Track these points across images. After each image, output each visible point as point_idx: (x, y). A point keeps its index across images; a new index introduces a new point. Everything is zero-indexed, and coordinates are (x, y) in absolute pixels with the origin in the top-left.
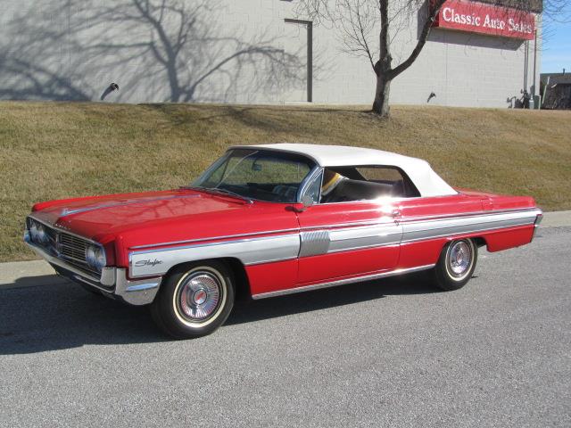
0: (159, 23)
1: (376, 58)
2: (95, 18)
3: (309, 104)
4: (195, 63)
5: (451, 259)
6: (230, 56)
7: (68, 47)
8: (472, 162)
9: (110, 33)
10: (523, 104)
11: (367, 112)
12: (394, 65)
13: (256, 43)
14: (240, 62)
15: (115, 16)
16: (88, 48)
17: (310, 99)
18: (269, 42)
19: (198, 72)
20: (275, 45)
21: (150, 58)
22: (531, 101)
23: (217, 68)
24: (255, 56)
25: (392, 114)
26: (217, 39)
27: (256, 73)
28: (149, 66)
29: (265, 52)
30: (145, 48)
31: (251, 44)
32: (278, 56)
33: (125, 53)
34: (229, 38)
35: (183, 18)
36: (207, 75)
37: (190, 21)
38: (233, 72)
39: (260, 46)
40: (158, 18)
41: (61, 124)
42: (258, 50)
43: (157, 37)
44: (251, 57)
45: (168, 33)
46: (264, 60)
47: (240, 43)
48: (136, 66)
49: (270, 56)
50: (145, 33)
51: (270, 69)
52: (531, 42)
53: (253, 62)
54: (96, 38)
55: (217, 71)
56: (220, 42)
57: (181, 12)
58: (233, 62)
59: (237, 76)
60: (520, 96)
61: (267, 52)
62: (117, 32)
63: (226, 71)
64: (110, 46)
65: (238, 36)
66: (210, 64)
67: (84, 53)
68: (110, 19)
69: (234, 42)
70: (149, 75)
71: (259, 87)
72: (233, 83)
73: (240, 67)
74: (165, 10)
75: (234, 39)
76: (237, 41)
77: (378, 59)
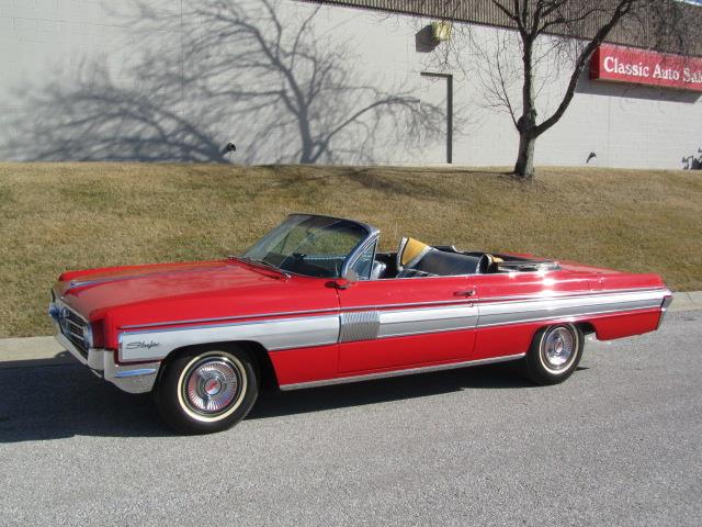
0: (290, 70)
1: (519, 114)
2: (222, 64)
3: (449, 165)
5: (547, 348)
6: (367, 106)
8: (624, 231)
9: (240, 81)
11: (507, 174)
12: (538, 122)
13: (395, 93)
17: (449, 161)
18: (410, 92)
19: (334, 123)
20: (416, 95)
21: (282, 106)
23: (354, 118)
24: (394, 107)
25: (537, 176)
27: (396, 124)
28: (280, 116)
29: (405, 103)
30: (276, 97)
31: (390, 93)
33: (257, 101)
34: (367, 87)
35: (315, 66)
36: (343, 126)
38: (371, 123)
39: (399, 96)
40: (288, 67)
42: (398, 101)
44: (389, 108)
45: (299, 82)
46: (404, 112)
47: (378, 93)
48: (268, 113)
50: (275, 81)
51: (410, 121)
53: (392, 113)
54: (226, 84)
55: (353, 122)
57: (313, 59)
58: (371, 112)
59: (376, 127)
60: (698, 156)
62: (248, 79)
63: (363, 123)
65: (375, 85)
67: (214, 100)
69: (371, 91)
71: (399, 140)
72: (371, 135)
73: (378, 118)
74: (296, 56)
75: (372, 88)
76: (375, 90)
77: (521, 115)
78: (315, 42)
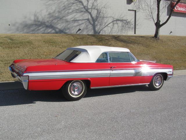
0: (91, 13)
2: (72, 12)
4: (100, 25)
6: (111, 22)
7: (64, 21)
9: (76, 17)
12: (161, 23)
14: (114, 24)
15: (78, 11)
16: (70, 21)
17: (135, 33)
18: (122, 17)
19: (101, 28)
20: (124, 18)
21: (88, 23)
23: (107, 26)
24: (118, 22)
25: (160, 38)
26: (107, 17)
27: (118, 27)
28: (87, 26)
29: (121, 21)
30: (86, 20)
31: (117, 18)
32: (125, 22)
33: (80, 22)
34: (111, 17)
35: (97, 11)
36: (104, 28)
37: (99, 12)
38: (111, 27)
39: (120, 19)
40: (90, 11)
41: (67, 40)
43: (90, 17)
44: (117, 22)
45: (93, 16)
46: (120, 24)
47: (114, 18)
49: (122, 22)
50: (87, 16)
51: (122, 26)
53: (117, 24)
54: (72, 18)
56: (108, 18)
57: (97, 9)
58: (111, 24)
59: (113, 28)
61: (122, 21)
62: (78, 16)
63: (109, 27)
64: (76, 20)
65: (113, 16)
66: (105, 25)
68: (76, 12)
69: (112, 18)
70: (87, 29)
71: (119, 31)
72: (112, 30)
73: (114, 25)
74: (92, 9)
77: (156, 22)
78: (97, 5)
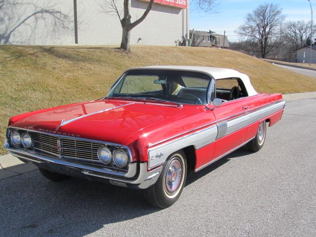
3: (76, 45)
4: (10, 19)
6: (31, 15)
10: (183, 44)
11: (118, 48)
12: (132, 21)
13: (45, 7)
14: (36, 19)
17: (76, 42)
18: (53, 6)
19: (11, 25)
20: (56, 8)
22: (187, 42)
23: (23, 22)
24: (45, 15)
25: (131, 50)
26: (22, 4)
27: (46, 25)
29: (50, 13)
31: (43, 7)
32: (58, 15)
34: (30, 3)
36: (17, 27)
38: (33, 25)
39: (48, 9)
42: (47, 11)
44: (42, 15)
46: (50, 18)
47: (36, 7)
51: (54, 23)
52: (185, 10)
53: (44, 19)
55: (23, 24)
56: (24, 6)
58: (33, 18)
59: (35, 27)
60: (181, 40)
61: (52, 13)
63: (28, 24)
65: (35, 2)
66: (19, 20)
69: (32, 6)
71: (48, 35)
72: (33, 32)
73: (37, 22)
75: (32, 4)
76: (34, 5)
77: (123, 18)
